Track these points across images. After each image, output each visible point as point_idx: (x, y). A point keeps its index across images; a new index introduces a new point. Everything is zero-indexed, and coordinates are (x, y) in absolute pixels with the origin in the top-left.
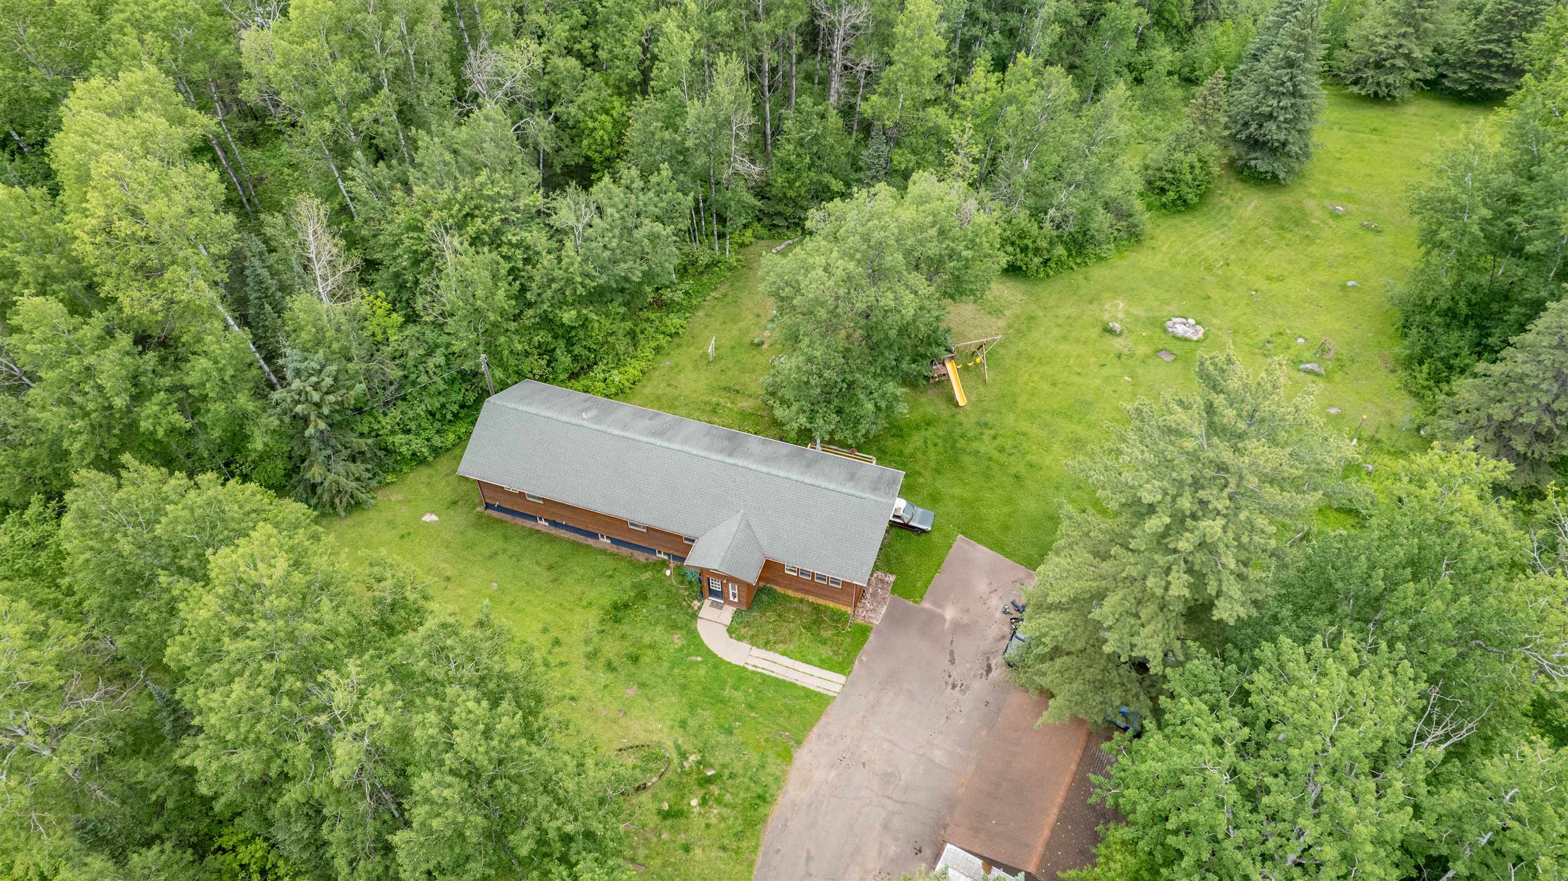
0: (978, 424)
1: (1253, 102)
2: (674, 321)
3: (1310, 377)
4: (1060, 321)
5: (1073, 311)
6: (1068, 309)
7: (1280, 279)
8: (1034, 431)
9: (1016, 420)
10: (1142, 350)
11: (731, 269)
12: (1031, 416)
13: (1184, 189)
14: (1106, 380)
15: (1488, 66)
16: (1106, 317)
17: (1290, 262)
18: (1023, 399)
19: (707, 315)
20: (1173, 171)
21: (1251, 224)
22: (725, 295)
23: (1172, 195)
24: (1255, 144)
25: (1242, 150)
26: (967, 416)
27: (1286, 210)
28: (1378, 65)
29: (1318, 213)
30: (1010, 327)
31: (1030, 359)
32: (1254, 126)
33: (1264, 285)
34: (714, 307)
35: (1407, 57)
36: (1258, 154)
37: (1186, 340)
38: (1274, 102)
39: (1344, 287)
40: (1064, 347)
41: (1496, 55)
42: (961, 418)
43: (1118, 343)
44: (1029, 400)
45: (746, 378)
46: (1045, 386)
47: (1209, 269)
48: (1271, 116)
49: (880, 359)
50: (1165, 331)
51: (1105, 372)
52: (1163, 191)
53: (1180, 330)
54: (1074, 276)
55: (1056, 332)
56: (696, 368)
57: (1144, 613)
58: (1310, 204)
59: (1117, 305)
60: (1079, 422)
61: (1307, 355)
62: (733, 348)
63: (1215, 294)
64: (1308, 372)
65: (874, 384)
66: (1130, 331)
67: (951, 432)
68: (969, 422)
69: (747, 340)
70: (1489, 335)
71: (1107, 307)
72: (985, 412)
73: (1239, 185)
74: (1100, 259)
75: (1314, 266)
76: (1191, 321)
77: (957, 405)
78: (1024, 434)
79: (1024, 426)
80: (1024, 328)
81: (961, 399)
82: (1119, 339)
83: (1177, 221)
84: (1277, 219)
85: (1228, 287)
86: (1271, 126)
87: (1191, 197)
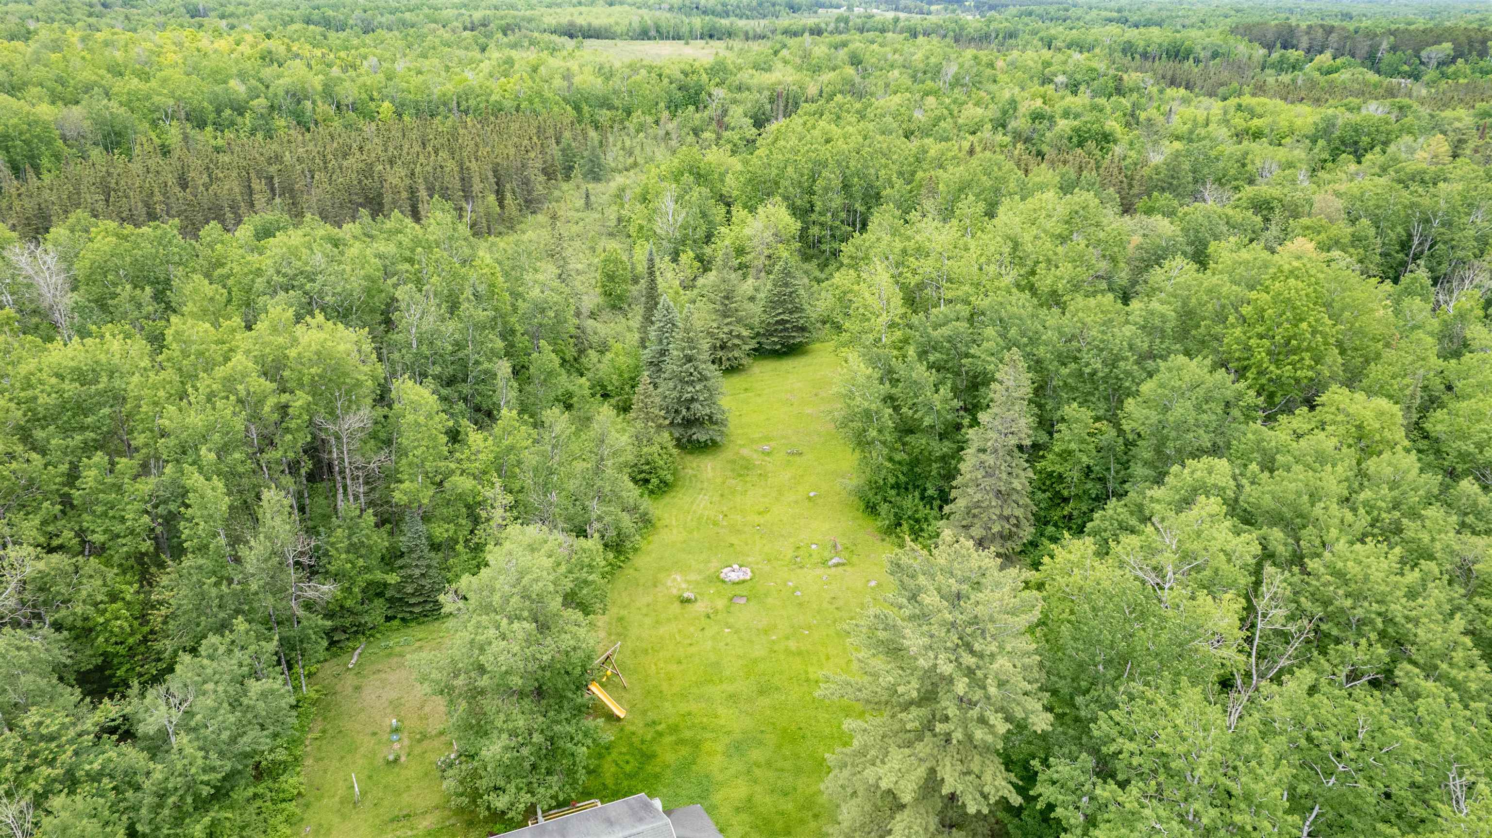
0: (647, 725)
1: (675, 394)
2: (290, 781)
3: (840, 568)
4: (644, 611)
5: (649, 599)
6: (643, 600)
7: (767, 510)
8: (693, 707)
9: (674, 706)
10: (720, 604)
11: (314, 703)
12: (683, 696)
13: (662, 473)
14: (713, 638)
15: (786, 330)
16: (675, 591)
17: (764, 496)
18: (665, 687)
19: (318, 760)
20: (648, 463)
21: (719, 480)
22: (324, 732)
23: (655, 481)
24: (688, 423)
25: (681, 430)
26: (633, 724)
27: (733, 462)
28: (722, 348)
29: (755, 456)
30: (610, 634)
31: (646, 652)
32: (684, 412)
33: (757, 519)
34: (319, 749)
35: (738, 336)
36: (694, 430)
37: (744, 582)
38: (690, 389)
39: (809, 499)
40: (661, 631)
41: (787, 321)
42: (629, 728)
43: (700, 607)
44: (671, 685)
45: (406, 798)
46: (674, 668)
47: (715, 524)
48: (693, 400)
49: (566, 703)
50: (723, 582)
51: (709, 633)
52: (647, 481)
53: (734, 576)
54: (626, 571)
55: (648, 621)
56: (344, 817)
57: (975, 767)
58: (745, 452)
59: (675, 580)
60: (721, 682)
61: (826, 554)
62: (370, 777)
63: (733, 540)
64: (836, 565)
65: (571, 729)
66: (701, 594)
67: (631, 745)
68: (637, 726)
69: (379, 761)
70: (925, 489)
71: (669, 584)
72: (644, 712)
73: (689, 458)
74: (636, 550)
75: (780, 492)
76: (736, 566)
77: (618, 719)
78: (689, 714)
79: (683, 708)
80: (620, 630)
81: (620, 712)
82: (698, 604)
83: (667, 499)
84: (733, 470)
85: (739, 532)
86: (695, 406)
87: (669, 478)
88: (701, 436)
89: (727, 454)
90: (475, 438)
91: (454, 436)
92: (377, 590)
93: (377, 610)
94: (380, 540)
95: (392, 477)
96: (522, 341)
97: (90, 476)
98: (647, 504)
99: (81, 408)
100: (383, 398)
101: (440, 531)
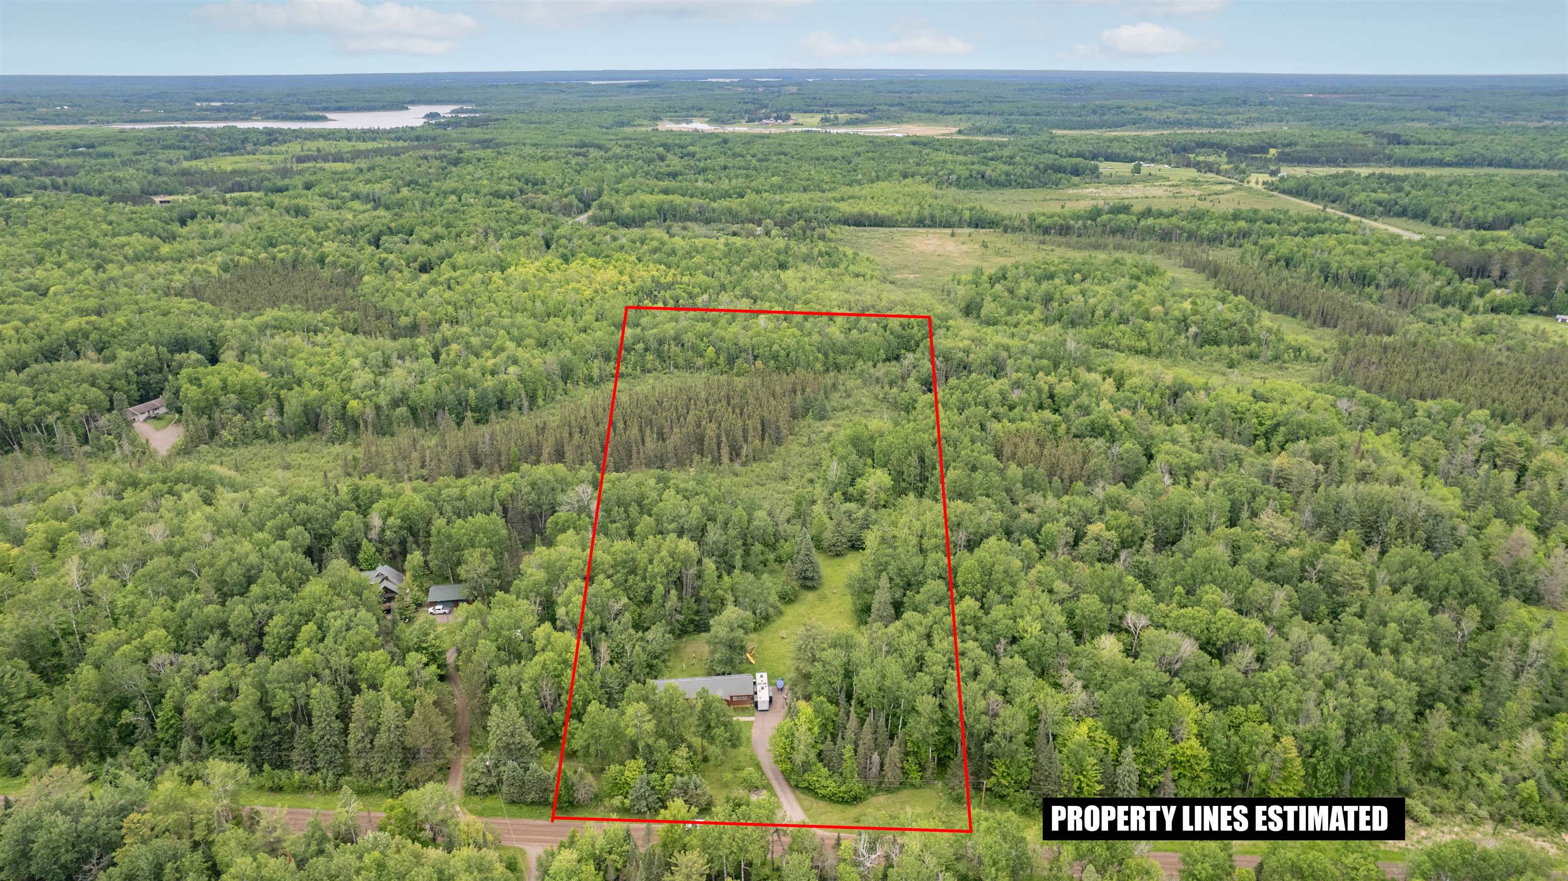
1: (801, 566)
4: (768, 637)
5: (770, 635)
13: (790, 596)
17: (826, 609)
20: (786, 592)
21: (812, 601)
23: (787, 598)
25: (803, 581)
27: (820, 595)
28: (835, 544)
29: (829, 593)
32: (804, 573)
36: (807, 581)
38: (807, 565)
47: (804, 615)
52: (785, 598)
54: (767, 626)
58: (826, 592)
59: (782, 631)
71: (780, 632)
73: (805, 591)
74: (774, 621)
75: (832, 608)
83: (791, 605)
84: (819, 598)
86: (808, 572)
87: (793, 598)
88: (809, 584)
89: (819, 592)
90: (726, 578)
91: (720, 577)
92: (692, 621)
93: (691, 628)
94: (695, 607)
95: (700, 588)
96: (750, 540)
97: (631, 581)
98: (782, 607)
99: (625, 562)
100: (700, 562)
101: (712, 606)
